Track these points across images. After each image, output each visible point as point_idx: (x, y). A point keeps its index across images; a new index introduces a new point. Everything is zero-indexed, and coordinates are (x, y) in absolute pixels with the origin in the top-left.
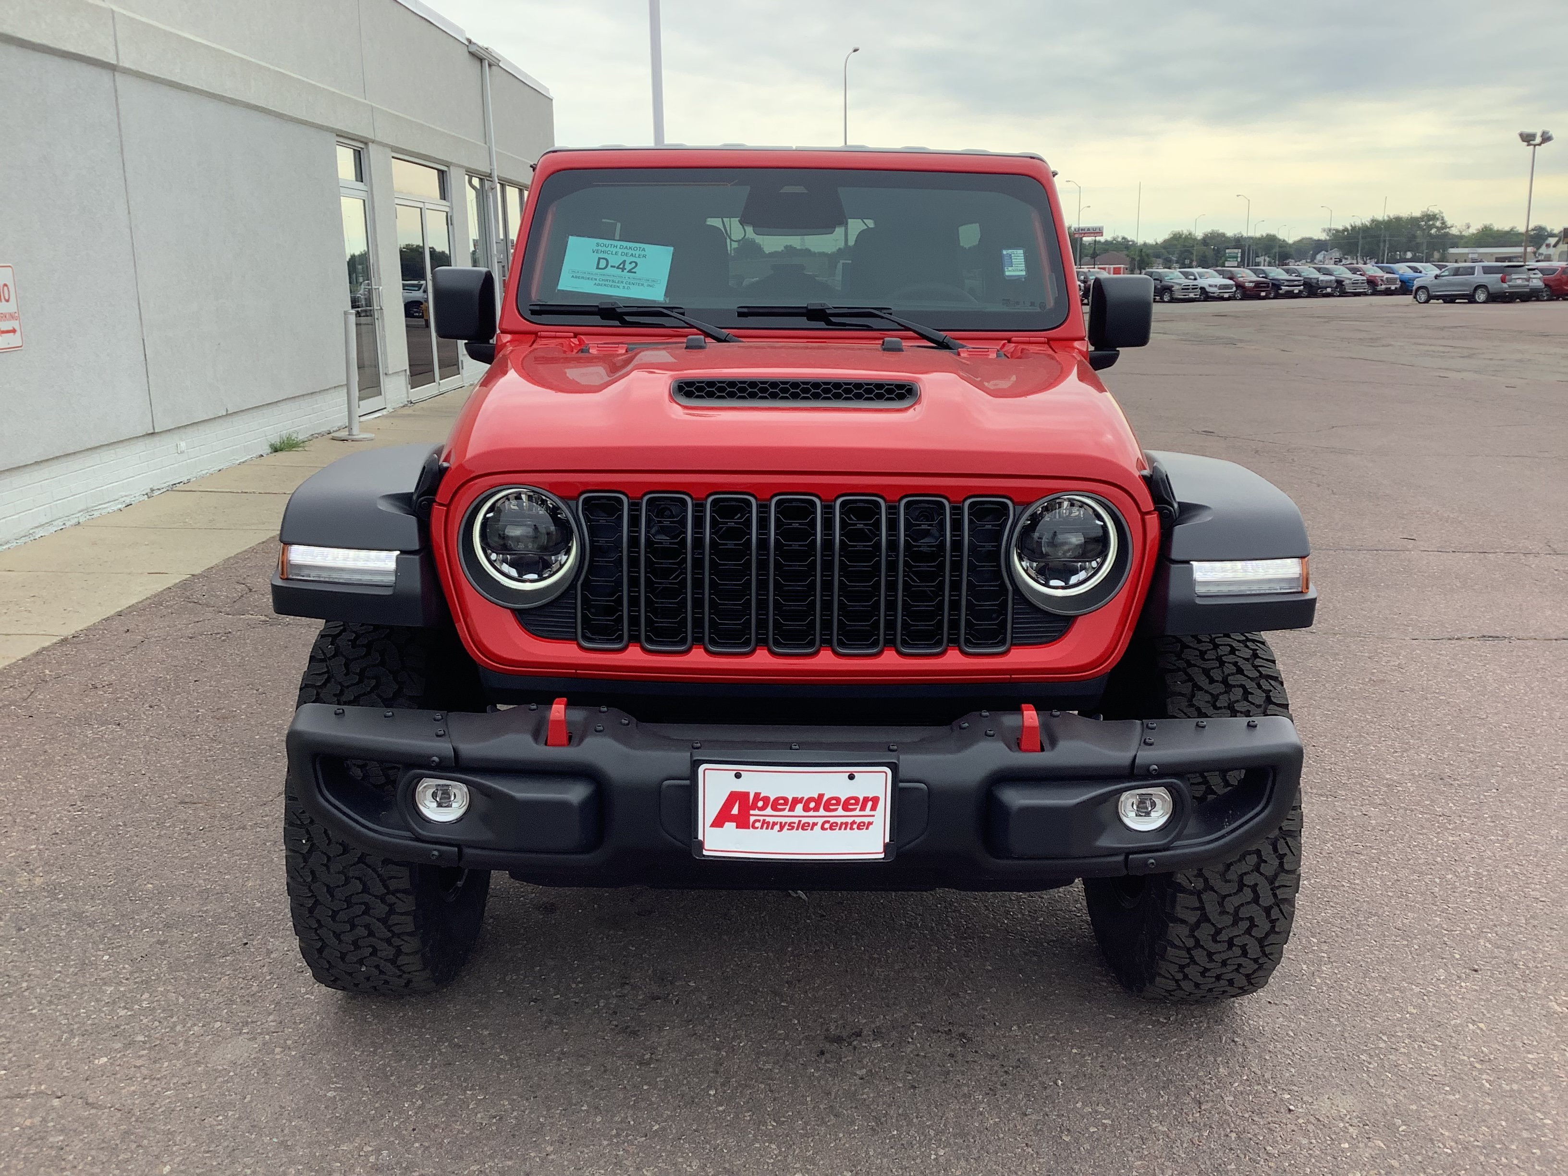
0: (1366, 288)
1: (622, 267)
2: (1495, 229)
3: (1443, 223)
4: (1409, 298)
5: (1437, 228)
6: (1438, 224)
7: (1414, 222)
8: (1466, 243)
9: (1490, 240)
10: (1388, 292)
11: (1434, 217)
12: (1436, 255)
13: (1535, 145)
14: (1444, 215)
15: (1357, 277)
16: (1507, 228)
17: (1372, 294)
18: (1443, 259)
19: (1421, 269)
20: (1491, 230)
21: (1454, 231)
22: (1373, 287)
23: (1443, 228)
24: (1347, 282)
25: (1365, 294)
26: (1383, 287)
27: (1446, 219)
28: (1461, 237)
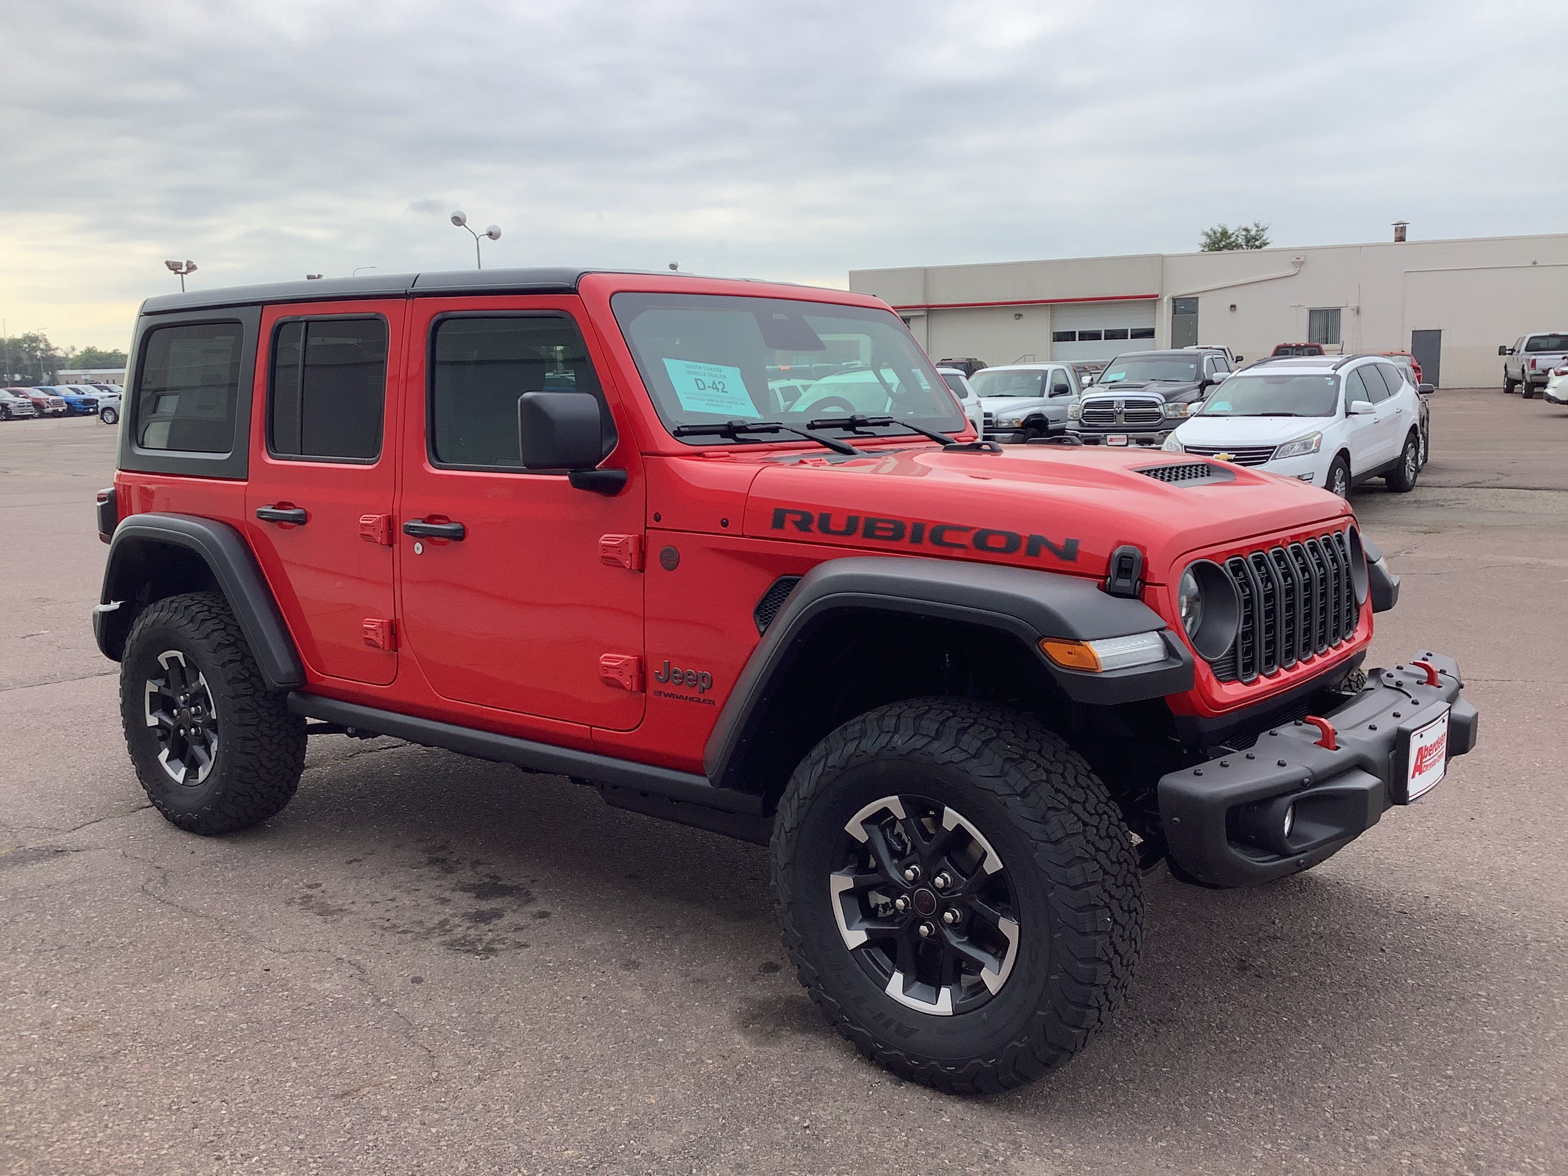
0: (31, 411)
1: (714, 386)
2: (99, 351)
3: (48, 345)
4: (93, 420)
5: (42, 350)
6: (42, 346)
7: (16, 344)
8: (72, 365)
9: (96, 361)
10: (56, 415)
11: (34, 339)
12: (46, 377)
13: (182, 273)
14: (47, 337)
15: (20, 400)
16: (110, 351)
17: (40, 417)
18: (54, 381)
19: (83, 391)
20: (95, 351)
21: (60, 353)
22: (40, 410)
23: (48, 351)
24: (11, 406)
25: (33, 417)
26: (51, 409)
27: (50, 341)
28: (66, 359)
